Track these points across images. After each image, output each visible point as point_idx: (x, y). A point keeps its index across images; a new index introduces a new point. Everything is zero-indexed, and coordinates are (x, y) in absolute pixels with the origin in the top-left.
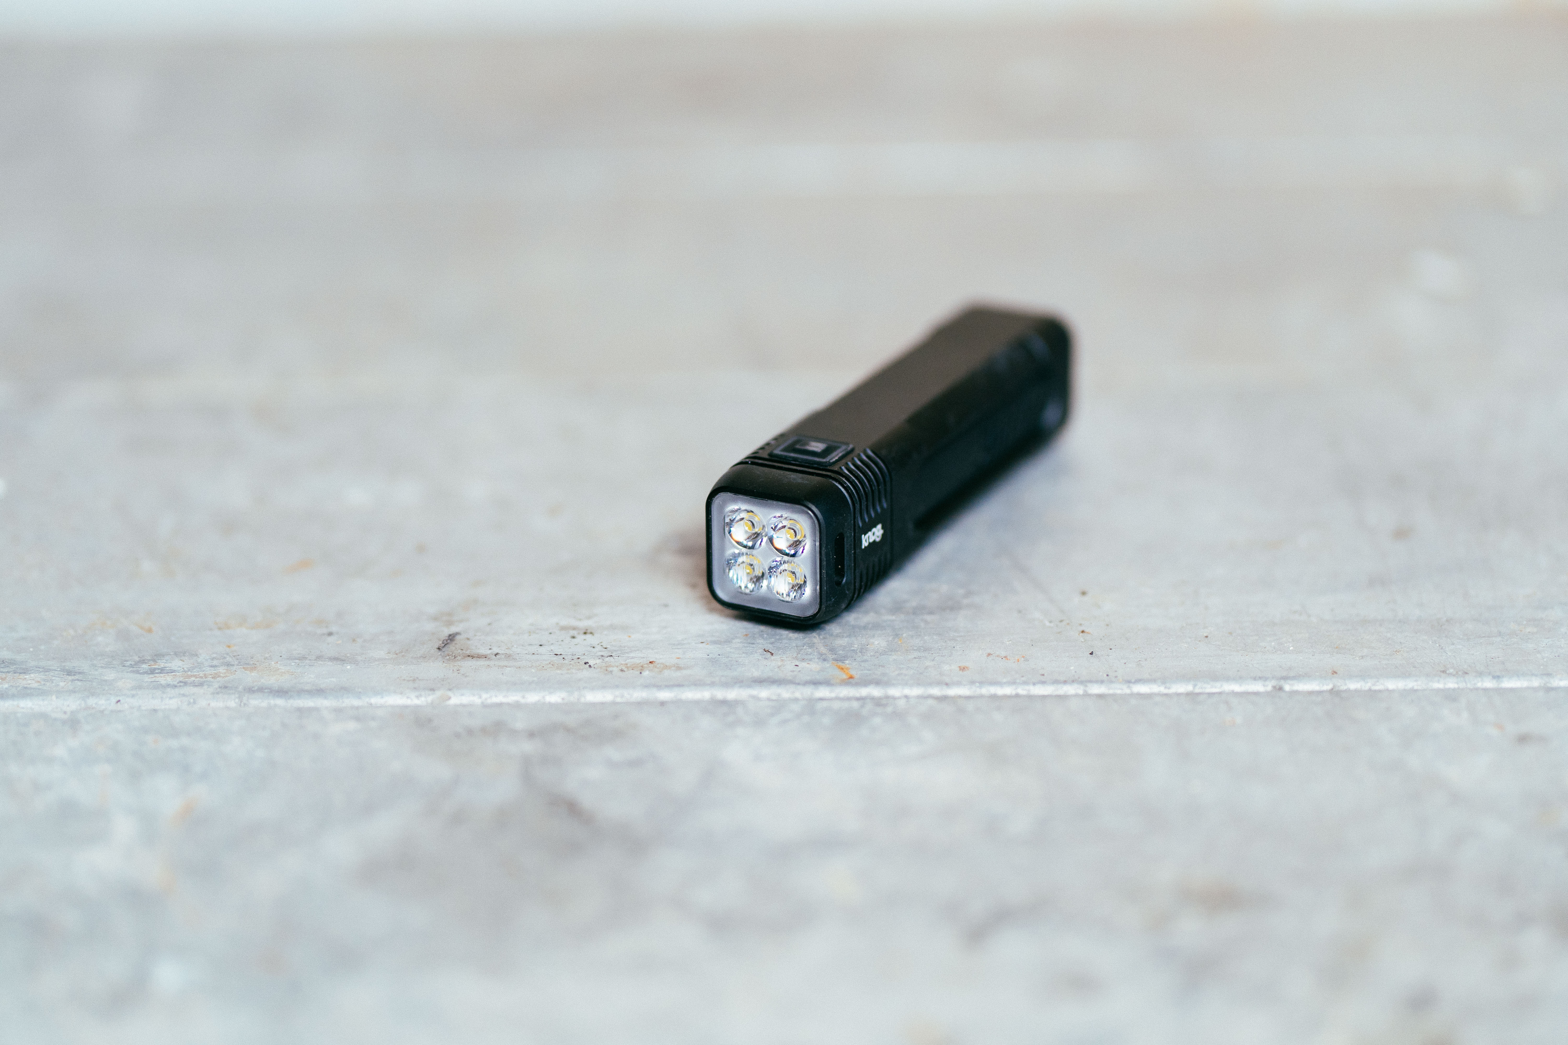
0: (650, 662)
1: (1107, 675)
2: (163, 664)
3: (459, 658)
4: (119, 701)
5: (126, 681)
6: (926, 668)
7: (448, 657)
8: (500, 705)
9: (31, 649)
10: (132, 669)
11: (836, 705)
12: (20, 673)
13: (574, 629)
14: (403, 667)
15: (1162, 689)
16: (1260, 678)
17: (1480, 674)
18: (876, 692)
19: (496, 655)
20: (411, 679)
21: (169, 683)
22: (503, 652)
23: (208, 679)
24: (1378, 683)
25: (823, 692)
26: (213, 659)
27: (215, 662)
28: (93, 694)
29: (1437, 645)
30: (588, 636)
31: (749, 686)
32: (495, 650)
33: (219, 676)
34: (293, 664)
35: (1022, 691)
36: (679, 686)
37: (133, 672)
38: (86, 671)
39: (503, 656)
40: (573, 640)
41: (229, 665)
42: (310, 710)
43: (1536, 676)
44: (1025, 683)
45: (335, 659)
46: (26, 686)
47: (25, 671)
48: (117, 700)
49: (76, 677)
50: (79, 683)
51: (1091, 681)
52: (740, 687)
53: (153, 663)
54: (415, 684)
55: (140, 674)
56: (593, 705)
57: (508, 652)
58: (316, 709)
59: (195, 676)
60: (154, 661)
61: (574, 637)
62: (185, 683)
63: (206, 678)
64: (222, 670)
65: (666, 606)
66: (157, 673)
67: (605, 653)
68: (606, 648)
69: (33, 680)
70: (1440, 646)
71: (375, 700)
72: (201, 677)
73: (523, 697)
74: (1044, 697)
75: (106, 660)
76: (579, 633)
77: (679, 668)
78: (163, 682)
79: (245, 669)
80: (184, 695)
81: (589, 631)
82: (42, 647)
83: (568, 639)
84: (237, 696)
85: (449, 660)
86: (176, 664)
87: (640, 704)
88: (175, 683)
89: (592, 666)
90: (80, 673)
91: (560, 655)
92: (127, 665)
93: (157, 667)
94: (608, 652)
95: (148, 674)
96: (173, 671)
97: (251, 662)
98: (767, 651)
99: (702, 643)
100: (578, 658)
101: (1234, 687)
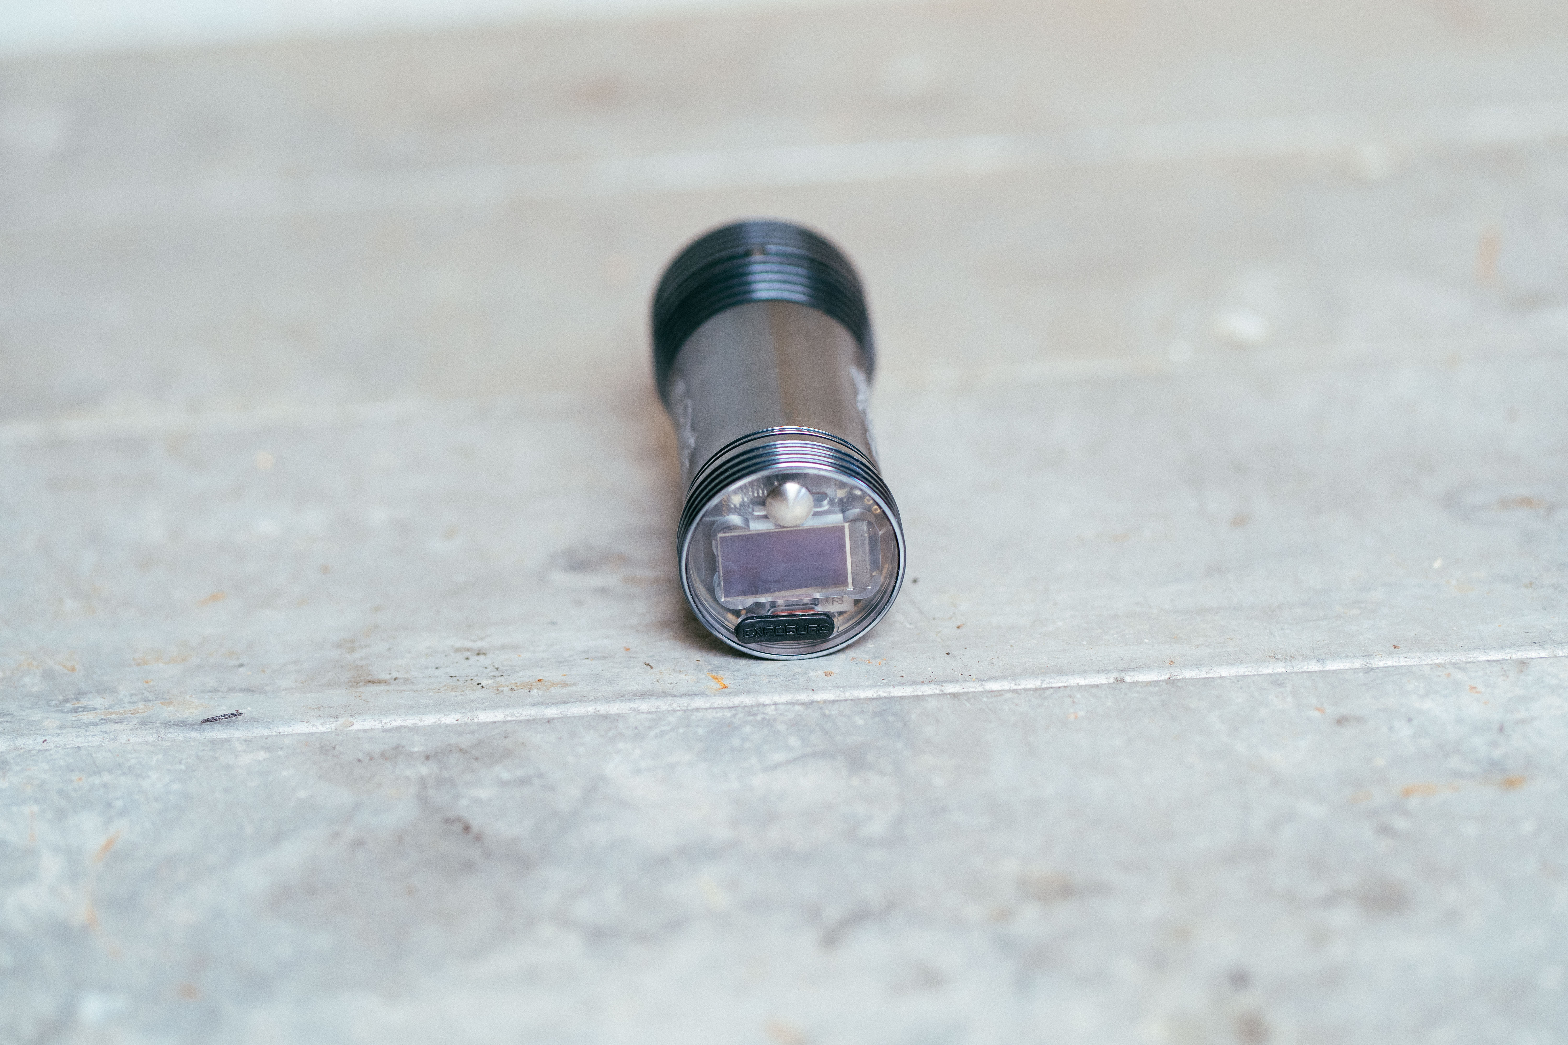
0: (539, 681)
1: (961, 674)
2: (86, 702)
3: (361, 684)
4: (46, 740)
5: (51, 721)
6: (795, 675)
7: (350, 684)
8: (398, 729)
10: (57, 708)
11: (710, 715)
13: (468, 650)
14: (308, 695)
15: (1013, 686)
16: (1103, 671)
17: (1306, 658)
18: (747, 700)
19: (395, 679)
20: (317, 707)
21: (91, 721)
22: (402, 676)
23: (129, 715)
24: (1212, 671)
25: (699, 702)
26: (132, 695)
27: (134, 699)
28: (21, 735)
29: (1268, 631)
30: (481, 657)
31: (630, 700)
32: (395, 675)
33: (138, 712)
34: (206, 697)
35: (883, 693)
36: (565, 703)
37: (58, 711)
38: (15, 712)
39: (402, 681)
40: (468, 661)
41: (147, 700)
42: (223, 741)
43: (1358, 657)
44: (886, 685)
45: (246, 690)
48: (43, 740)
49: (5, 719)
50: (8, 725)
51: (946, 681)
52: (622, 701)
53: (76, 702)
54: (321, 711)
55: (65, 713)
56: (485, 724)
57: (406, 676)
58: (229, 740)
59: (115, 713)
60: (78, 700)
61: (467, 659)
62: (106, 720)
63: (126, 714)
64: (141, 706)
65: (553, 623)
66: (81, 712)
67: (497, 673)
68: (497, 668)
70: (1270, 631)
71: (284, 729)
72: (121, 714)
73: (421, 720)
74: (903, 698)
75: (32, 700)
76: (472, 655)
77: (565, 685)
78: (86, 721)
79: (162, 704)
80: (105, 732)
81: (481, 652)
83: (463, 661)
84: (155, 731)
85: (351, 686)
86: (98, 702)
87: (529, 722)
88: (97, 721)
89: (484, 686)
90: (8, 715)
91: (455, 676)
92: (52, 705)
93: (80, 705)
94: (499, 672)
95: (72, 712)
96: (95, 709)
97: (168, 697)
98: (647, 665)
99: (587, 659)
100: (472, 679)
101: (1079, 680)
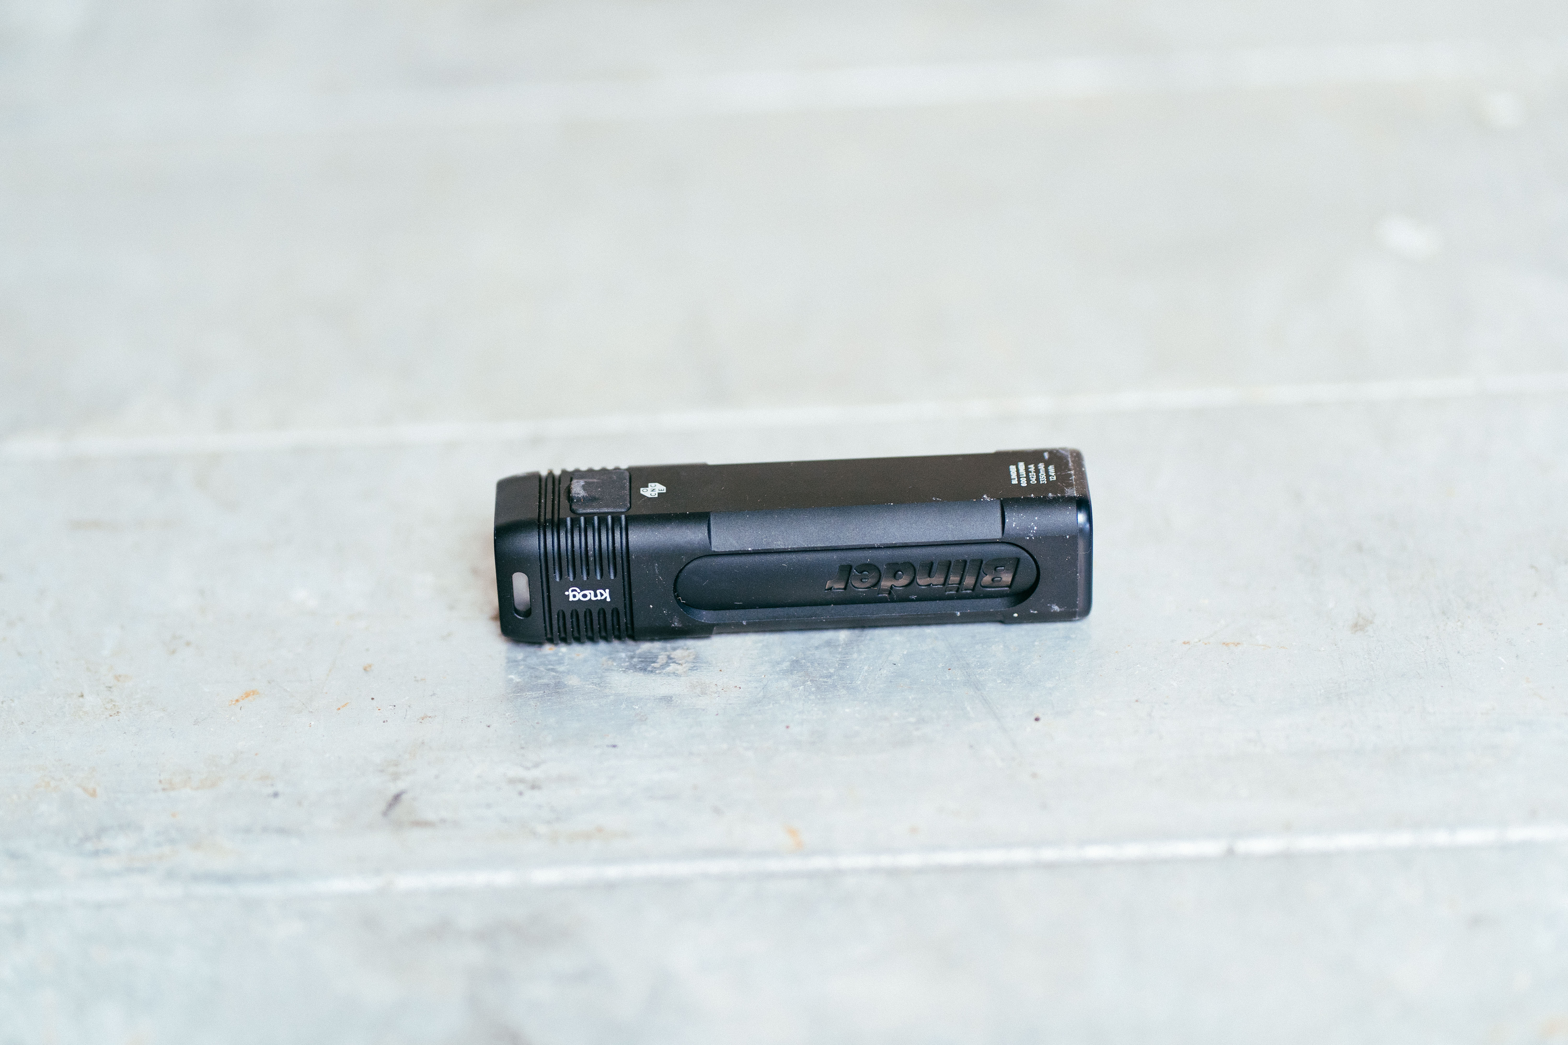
0: (598, 829)
1: (1059, 834)
2: (107, 841)
3: (404, 826)
5: (71, 867)
6: (877, 830)
7: (393, 826)
8: (446, 892)
10: (77, 850)
11: (788, 884)
13: (522, 781)
14: (349, 841)
15: (1114, 853)
16: (1213, 834)
17: (1436, 824)
18: (823, 863)
19: (443, 821)
20: (357, 857)
21: (113, 869)
22: (450, 818)
23: (153, 863)
24: (1332, 840)
25: (772, 864)
26: (157, 833)
27: (161, 838)
28: (36, 885)
30: (536, 792)
31: (696, 859)
32: (443, 814)
33: (164, 858)
34: (239, 839)
36: (627, 861)
37: (77, 853)
38: (30, 854)
39: (450, 823)
40: (521, 797)
41: (173, 841)
42: (256, 902)
43: (1492, 825)
45: (281, 831)
49: (20, 863)
50: (23, 872)
51: (1042, 845)
53: (97, 841)
54: (361, 864)
55: (85, 856)
56: (542, 887)
57: (454, 817)
58: (262, 901)
59: (140, 859)
60: (98, 837)
61: (521, 794)
62: (130, 869)
63: (150, 861)
64: (166, 849)
66: (102, 855)
67: (553, 817)
68: (553, 809)
70: (1395, 785)
71: (321, 887)
72: (146, 860)
73: (469, 878)
75: (50, 837)
76: (526, 788)
77: (626, 835)
78: (107, 868)
79: (190, 847)
80: (128, 886)
81: (536, 785)
83: (516, 795)
84: (182, 884)
85: (394, 829)
86: (121, 842)
87: (588, 887)
88: (120, 869)
89: (539, 835)
90: (24, 857)
91: (508, 819)
92: (71, 844)
93: (102, 846)
94: (556, 816)
95: (92, 856)
96: (118, 852)
97: (196, 838)
98: (716, 810)
99: (651, 798)
101: (1186, 848)
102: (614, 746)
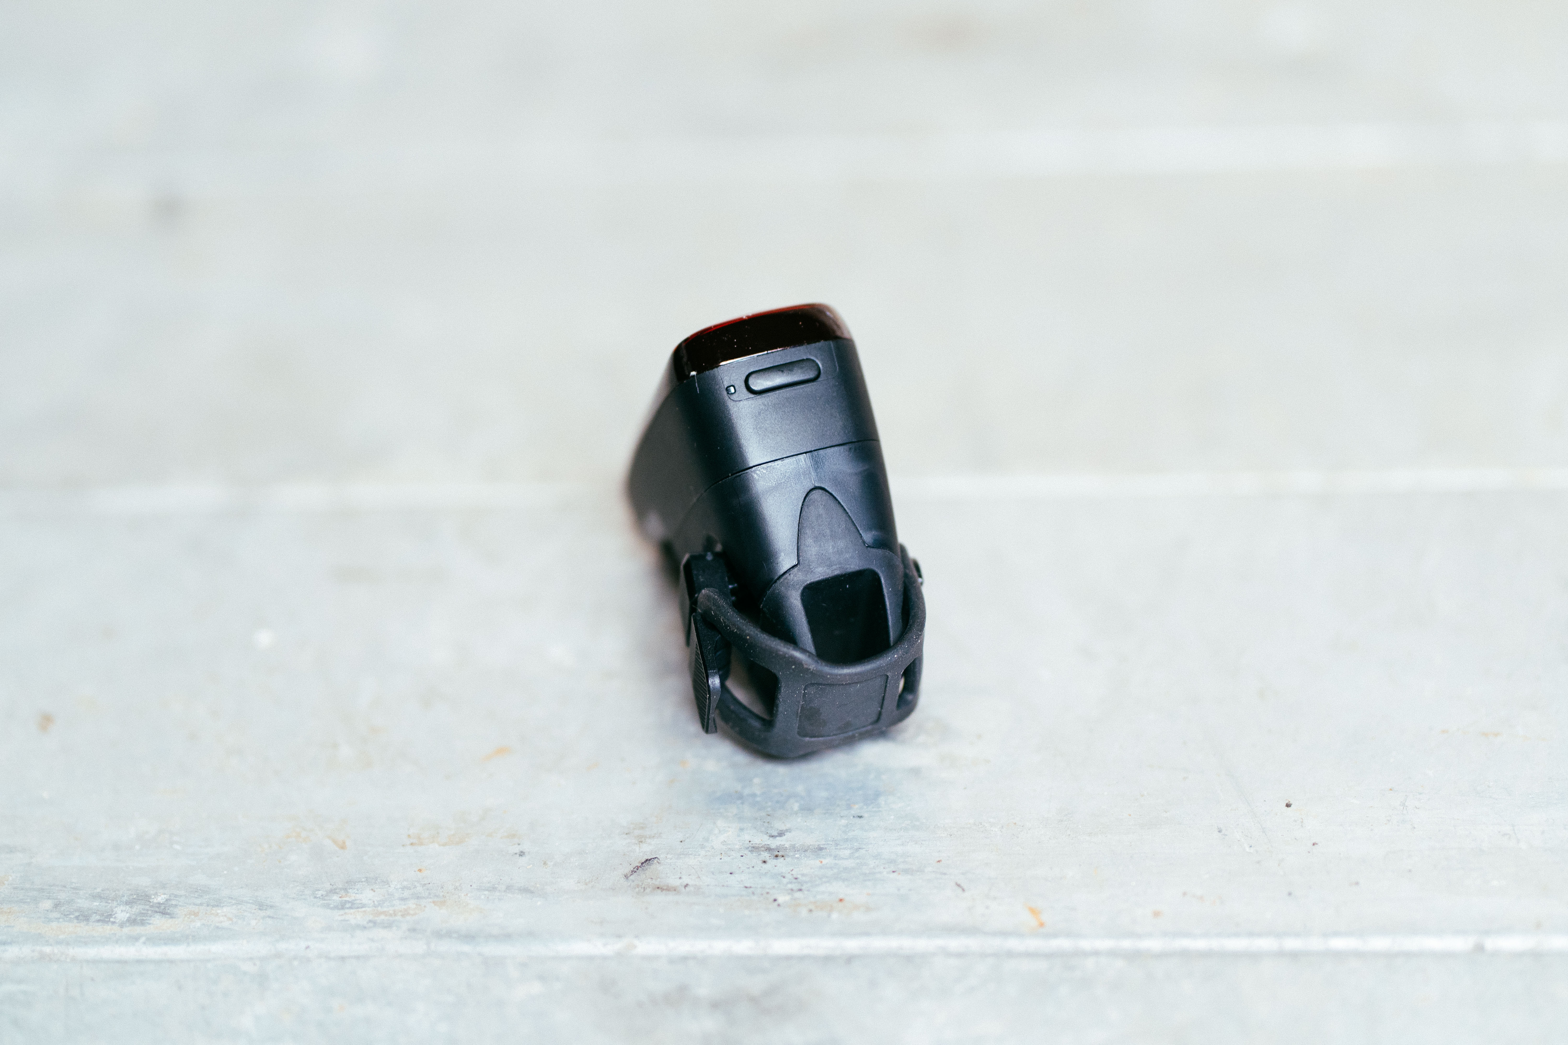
0: (840, 900)
1: (1304, 924)
2: (354, 895)
3: (648, 890)
4: (308, 946)
5: (317, 919)
6: (1119, 912)
7: (637, 890)
8: (685, 959)
9: (225, 872)
10: (324, 902)
12: (213, 906)
13: (766, 849)
14: (591, 903)
16: (1461, 929)
18: (1065, 944)
19: (686, 886)
20: (599, 920)
21: (358, 923)
22: (693, 883)
23: (398, 918)
25: (1013, 944)
26: (403, 888)
27: (406, 893)
28: (284, 937)
30: (780, 861)
31: (937, 936)
32: (686, 880)
33: (408, 914)
34: (483, 897)
35: (1214, 944)
36: (867, 934)
37: (324, 905)
38: (279, 904)
39: (692, 889)
40: (764, 865)
41: (419, 897)
42: (497, 961)
44: (1219, 936)
45: (525, 890)
46: (217, 924)
47: (218, 903)
48: (306, 946)
49: (269, 912)
50: (270, 922)
51: (1286, 933)
52: (929, 936)
53: (344, 894)
54: (602, 928)
55: (332, 909)
56: (780, 958)
57: (697, 883)
58: (502, 960)
59: (384, 913)
60: (345, 890)
61: (765, 862)
62: (375, 923)
63: (395, 916)
64: (411, 904)
66: (348, 908)
67: (795, 886)
68: (796, 879)
69: (225, 916)
71: (562, 948)
72: (391, 915)
73: (710, 947)
74: (1237, 956)
75: (298, 888)
76: (770, 857)
77: (868, 909)
78: (353, 922)
79: (435, 904)
80: (372, 940)
81: (780, 854)
82: (236, 869)
83: (760, 862)
84: (425, 940)
85: (638, 893)
86: (367, 896)
87: (828, 959)
88: (365, 923)
89: (780, 904)
90: (271, 907)
91: (751, 887)
92: (318, 896)
93: (347, 899)
94: (799, 885)
95: (339, 909)
96: (363, 906)
97: (441, 894)
98: (959, 885)
99: (894, 872)
100: (768, 893)
101: (1433, 943)
102: (861, 817)
